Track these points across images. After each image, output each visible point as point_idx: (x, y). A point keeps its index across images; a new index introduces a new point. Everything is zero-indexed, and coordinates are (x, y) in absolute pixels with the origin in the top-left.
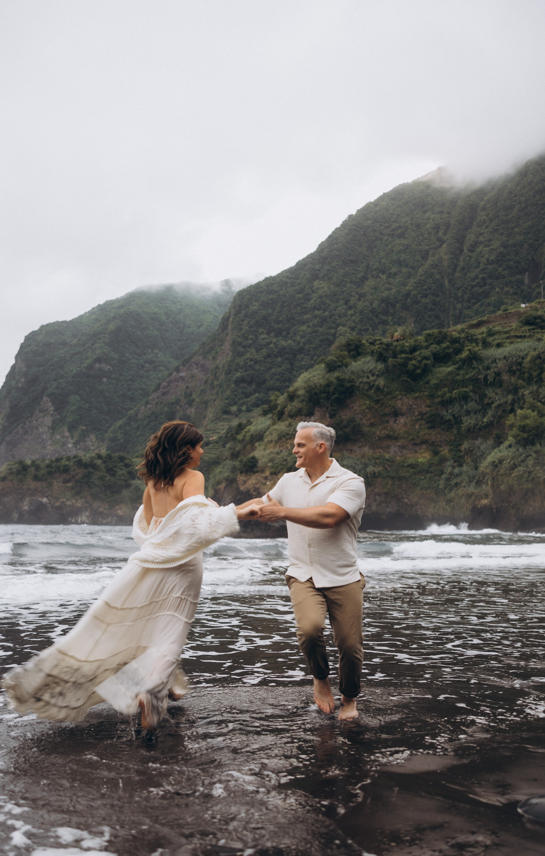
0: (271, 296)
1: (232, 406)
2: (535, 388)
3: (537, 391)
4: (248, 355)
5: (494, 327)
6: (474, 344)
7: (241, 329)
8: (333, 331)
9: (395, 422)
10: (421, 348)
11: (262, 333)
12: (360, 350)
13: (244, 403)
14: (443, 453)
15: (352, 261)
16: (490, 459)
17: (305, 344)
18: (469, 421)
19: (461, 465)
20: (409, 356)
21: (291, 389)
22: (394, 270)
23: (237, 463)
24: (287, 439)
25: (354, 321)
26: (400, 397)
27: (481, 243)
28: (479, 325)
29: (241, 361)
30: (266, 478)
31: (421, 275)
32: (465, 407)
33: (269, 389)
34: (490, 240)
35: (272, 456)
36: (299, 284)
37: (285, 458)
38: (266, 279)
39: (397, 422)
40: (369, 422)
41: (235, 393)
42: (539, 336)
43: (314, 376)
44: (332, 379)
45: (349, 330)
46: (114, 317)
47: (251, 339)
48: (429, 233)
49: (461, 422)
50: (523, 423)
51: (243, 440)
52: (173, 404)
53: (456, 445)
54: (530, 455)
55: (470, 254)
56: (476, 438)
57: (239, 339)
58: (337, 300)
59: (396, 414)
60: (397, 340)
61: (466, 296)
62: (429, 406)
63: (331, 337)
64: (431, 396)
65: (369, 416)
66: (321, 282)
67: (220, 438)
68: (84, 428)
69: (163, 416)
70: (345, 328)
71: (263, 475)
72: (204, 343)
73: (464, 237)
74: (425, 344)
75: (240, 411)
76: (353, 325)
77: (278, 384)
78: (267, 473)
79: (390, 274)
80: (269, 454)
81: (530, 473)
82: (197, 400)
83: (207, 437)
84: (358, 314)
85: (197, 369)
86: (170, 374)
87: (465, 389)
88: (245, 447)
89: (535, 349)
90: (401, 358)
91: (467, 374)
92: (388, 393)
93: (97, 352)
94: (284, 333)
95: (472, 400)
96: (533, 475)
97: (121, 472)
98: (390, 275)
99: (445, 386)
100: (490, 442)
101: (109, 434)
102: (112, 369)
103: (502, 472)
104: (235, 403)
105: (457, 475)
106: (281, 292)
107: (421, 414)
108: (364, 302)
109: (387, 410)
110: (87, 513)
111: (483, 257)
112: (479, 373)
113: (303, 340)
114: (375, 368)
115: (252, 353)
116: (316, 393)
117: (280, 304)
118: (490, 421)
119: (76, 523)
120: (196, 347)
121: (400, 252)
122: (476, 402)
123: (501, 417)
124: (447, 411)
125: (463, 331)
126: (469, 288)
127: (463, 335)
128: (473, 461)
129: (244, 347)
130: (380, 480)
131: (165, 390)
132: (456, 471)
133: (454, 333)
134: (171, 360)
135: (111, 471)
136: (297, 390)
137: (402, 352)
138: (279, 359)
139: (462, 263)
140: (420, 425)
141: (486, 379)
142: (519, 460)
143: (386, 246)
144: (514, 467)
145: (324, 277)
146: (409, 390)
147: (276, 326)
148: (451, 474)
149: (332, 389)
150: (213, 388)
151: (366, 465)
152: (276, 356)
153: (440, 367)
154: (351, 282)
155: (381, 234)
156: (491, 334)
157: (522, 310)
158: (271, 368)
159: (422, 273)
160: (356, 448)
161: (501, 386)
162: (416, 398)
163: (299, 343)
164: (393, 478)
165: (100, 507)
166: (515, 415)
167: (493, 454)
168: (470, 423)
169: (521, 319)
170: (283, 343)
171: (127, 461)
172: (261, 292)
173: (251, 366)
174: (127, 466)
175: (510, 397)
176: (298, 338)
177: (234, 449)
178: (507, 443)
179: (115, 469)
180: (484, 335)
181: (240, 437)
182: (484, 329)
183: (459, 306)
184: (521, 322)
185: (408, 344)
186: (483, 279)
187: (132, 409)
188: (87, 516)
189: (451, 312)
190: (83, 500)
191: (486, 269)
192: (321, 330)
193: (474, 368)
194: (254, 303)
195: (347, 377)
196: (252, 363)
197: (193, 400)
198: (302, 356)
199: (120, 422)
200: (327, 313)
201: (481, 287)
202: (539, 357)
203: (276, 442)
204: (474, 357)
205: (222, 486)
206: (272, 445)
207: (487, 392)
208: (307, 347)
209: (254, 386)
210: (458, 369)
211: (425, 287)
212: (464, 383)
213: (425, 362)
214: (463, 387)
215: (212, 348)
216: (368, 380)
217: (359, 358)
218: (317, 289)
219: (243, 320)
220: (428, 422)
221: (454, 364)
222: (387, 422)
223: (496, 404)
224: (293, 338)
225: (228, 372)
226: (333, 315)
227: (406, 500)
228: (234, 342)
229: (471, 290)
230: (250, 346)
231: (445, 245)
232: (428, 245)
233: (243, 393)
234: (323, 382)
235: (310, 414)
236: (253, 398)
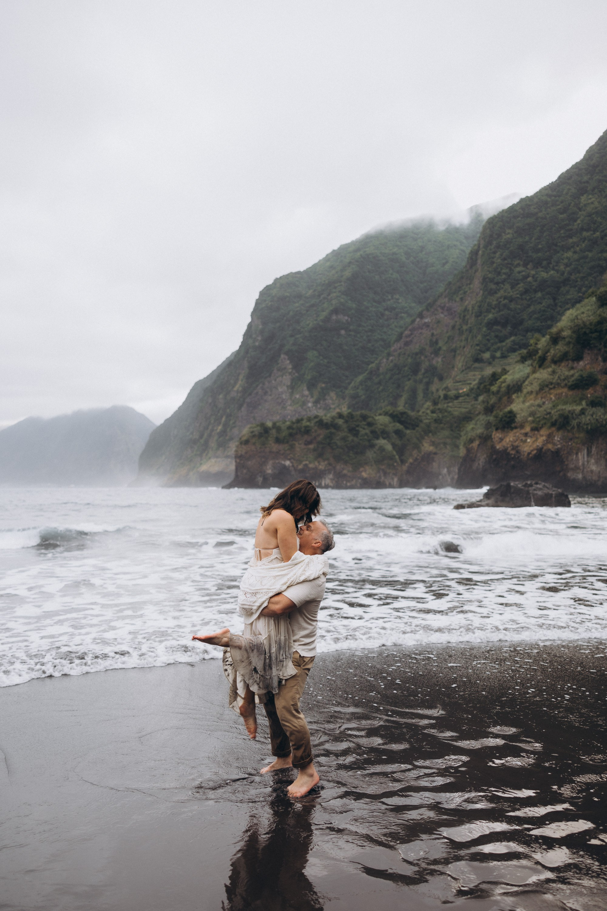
0: (528, 221)
1: (484, 352)
4: (501, 293)
7: (493, 263)
11: (518, 265)
13: (498, 348)
17: (570, 273)
21: (554, 330)
23: (491, 418)
24: (551, 389)
29: (493, 300)
30: (526, 435)
33: (527, 330)
35: (533, 408)
36: (562, 202)
37: (548, 411)
38: (522, 200)
41: (488, 337)
43: (583, 313)
44: (605, 315)
46: (350, 263)
47: (505, 274)
51: (498, 392)
52: (417, 354)
57: (490, 275)
66: (590, 196)
67: (471, 390)
68: (323, 385)
69: (406, 368)
71: (523, 431)
72: (450, 283)
75: (493, 357)
77: (538, 324)
78: (528, 429)
80: (529, 407)
82: (444, 348)
83: (457, 389)
85: (442, 313)
86: (413, 321)
88: (500, 399)
93: (334, 302)
94: (545, 263)
97: (364, 431)
101: (350, 391)
102: (349, 319)
104: (488, 349)
106: (540, 215)
110: (331, 476)
113: (568, 269)
115: (506, 290)
116: (585, 333)
117: (539, 228)
120: (441, 288)
129: (497, 283)
131: (408, 339)
134: (413, 305)
135: (354, 431)
136: (562, 330)
138: (539, 295)
145: (594, 189)
147: (535, 256)
149: (605, 327)
150: (461, 333)
152: (536, 291)
158: (529, 306)
163: (563, 274)
165: (343, 469)
170: (544, 275)
171: (370, 420)
172: (515, 217)
173: (505, 305)
174: (370, 424)
176: (562, 267)
177: (488, 403)
179: (357, 428)
181: (494, 388)
187: (372, 363)
188: (331, 479)
190: (326, 462)
192: (590, 255)
194: (508, 231)
196: (506, 301)
197: (440, 349)
198: (567, 288)
199: (360, 378)
200: (598, 234)
203: (537, 393)
205: (475, 444)
206: (532, 396)
208: (573, 277)
209: (509, 328)
215: (460, 288)
218: (585, 205)
219: (495, 253)
224: (556, 268)
225: (479, 314)
228: (485, 280)
230: (503, 282)
233: (496, 336)
234: (594, 319)
235: (579, 358)
236: (509, 342)
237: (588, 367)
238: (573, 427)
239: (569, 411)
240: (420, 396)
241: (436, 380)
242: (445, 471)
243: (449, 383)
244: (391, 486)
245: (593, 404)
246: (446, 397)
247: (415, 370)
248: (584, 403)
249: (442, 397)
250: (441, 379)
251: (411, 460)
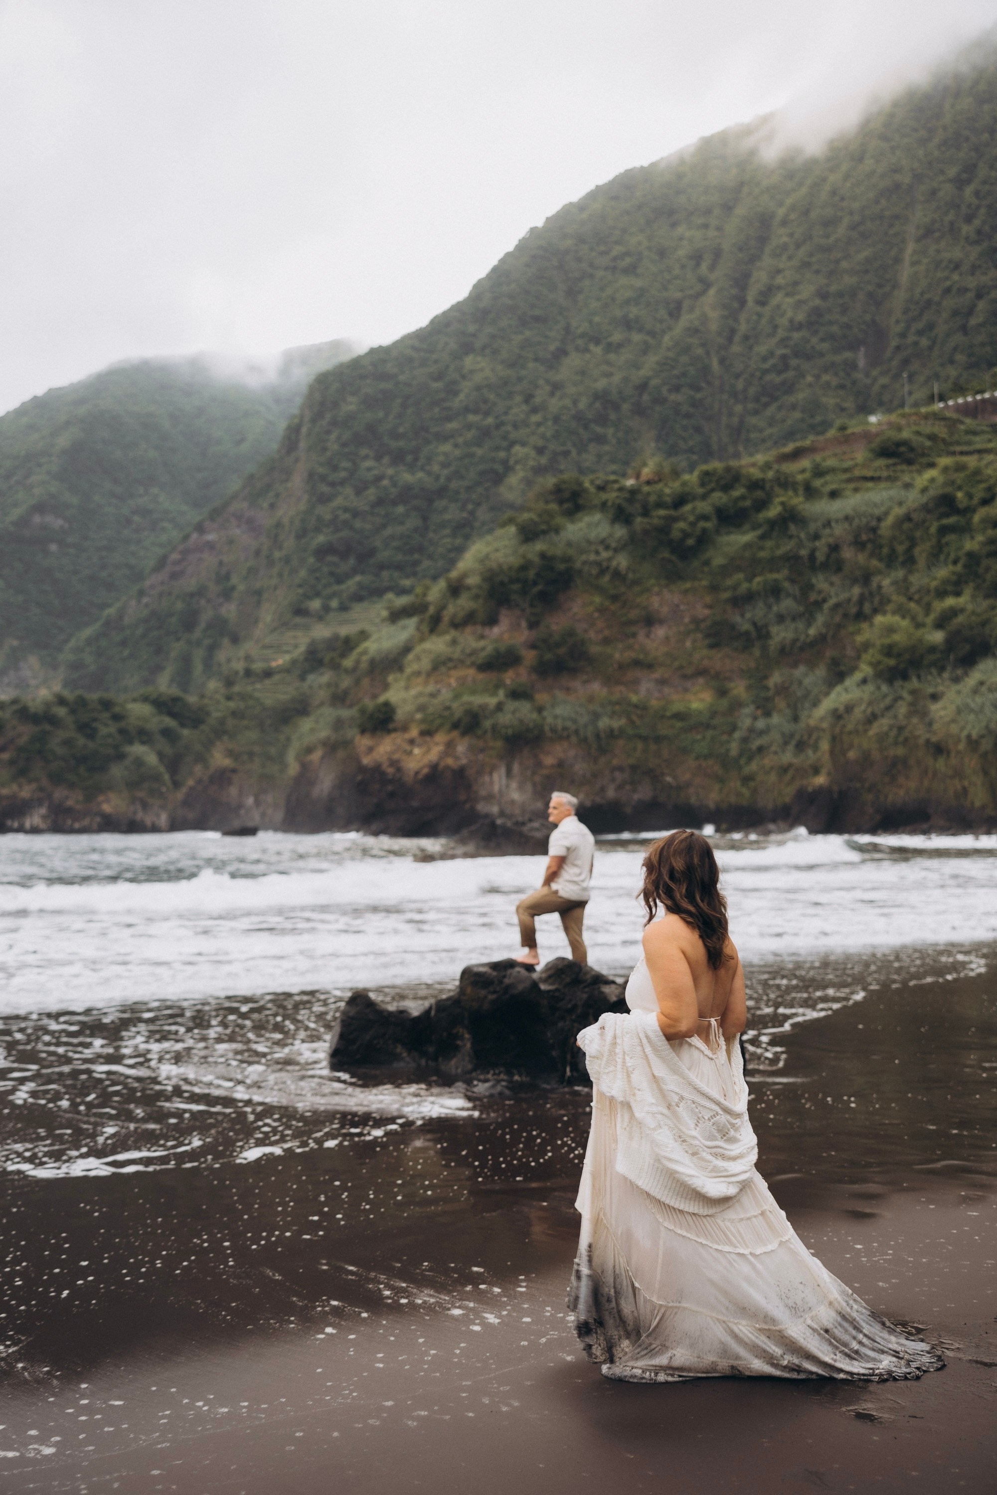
0: (383, 386)
1: (310, 598)
2: (900, 574)
3: (905, 579)
4: (339, 501)
5: (824, 460)
6: (790, 493)
7: (325, 449)
8: (502, 454)
9: (648, 636)
10: (694, 498)
11: (366, 457)
12: (581, 502)
13: (334, 594)
14: (735, 692)
15: (537, 319)
16: (828, 703)
17: (449, 479)
18: (783, 634)
19: (768, 714)
20: (672, 512)
21: (454, 574)
22: (617, 337)
23: (346, 713)
24: (450, 669)
25: (543, 436)
26: (656, 589)
27: (779, 288)
28: (796, 454)
29: (324, 512)
30: (412, 742)
31: (669, 349)
32: (775, 608)
33: (382, 567)
34: (796, 284)
35: (422, 700)
36: (436, 362)
37: (448, 704)
38: (372, 351)
39: (653, 636)
40: (600, 636)
41: (318, 575)
42: (906, 478)
43: (497, 550)
44: (530, 556)
45: (533, 454)
46: (68, 423)
47: (345, 469)
48: (683, 267)
49: (767, 636)
50: (887, 641)
51: (354, 669)
52: (192, 595)
53: (758, 678)
54: (901, 698)
55: (758, 309)
56: (795, 665)
57: (321, 470)
58: (510, 395)
59: (650, 621)
60: (648, 483)
61: (752, 391)
62: (710, 607)
63: (499, 468)
64: (714, 588)
65: (600, 624)
66: (479, 359)
67: (294, 662)
68: (15, 643)
69: (174, 620)
70: (526, 450)
71: (407, 736)
72: (251, 476)
73: (747, 276)
74: (701, 491)
75: (326, 609)
76: (540, 443)
77: (400, 557)
78: (414, 732)
79: (610, 345)
80: (416, 697)
81: (901, 729)
82: (241, 587)
83: (267, 660)
84: (550, 423)
85: (239, 526)
86: (186, 538)
87: (775, 576)
88: (358, 682)
89: (900, 504)
90: (659, 517)
91: (778, 546)
92: (636, 582)
93: (37, 491)
94: (409, 458)
95: (788, 595)
96: (906, 733)
97: (107, 729)
98: (611, 348)
99: (739, 569)
100: (821, 672)
101: (67, 655)
102: (66, 525)
103: (850, 727)
104: (317, 595)
105: (762, 733)
106: (402, 378)
107: (696, 621)
108: (561, 398)
109: (634, 614)
110: (43, 811)
111: (782, 316)
112: (800, 545)
113: (446, 472)
114: (611, 535)
115: (346, 497)
116: (502, 583)
117: (399, 401)
118: (821, 634)
119: (21, 830)
120: (235, 484)
121: (627, 302)
122: (795, 598)
123: (839, 626)
124: (742, 616)
125: (767, 466)
126: (758, 374)
127: (770, 474)
128: (789, 706)
129: (333, 484)
130: (621, 742)
131: (177, 568)
132: (761, 724)
133: (752, 470)
134: (184, 508)
135: (87, 729)
136: (464, 576)
137: (659, 505)
138: (400, 509)
139: (743, 328)
140: (694, 641)
141: (812, 557)
142: (882, 706)
143: (602, 289)
144: (872, 718)
145: (484, 348)
146: (672, 576)
147: (394, 444)
148: (751, 730)
149: (531, 574)
150: (271, 563)
151: (596, 716)
152: (395, 503)
153: (729, 533)
154: (536, 360)
155: (591, 265)
156: (819, 472)
157: (874, 430)
158: (384, 526)
159: (671, 344)
160: (576, 684)
161: (839, 569)
162: (686, 592)
163: (438, 477)
164: (644, 739)
165: (67, 798)
166: (872, 625)
167: (833, 695)
168: (784, 638)
169: (873, 445)
170: (407, 477)
171: (117, 709)
172: (363, 377)
173: (345, 523)
174: (117, 718)
175: (856, 591)
176: (436, 468)
177: (337, 686)
178: (858, 676)
179: (94, 725)
180: (807, 475)
181: (348, 663)
182: (805, 463)
183: (739, 408)
184: (872, 451)
185: (670, 489)
186: (784, 357)
187: (109, 606)
188: (44, 817)
189: (724, 420)
190: (34, 786)
191: (788, 338)
192: (479, 452)
193: (791, 537)
194: (351, 399)
195: (559, 552)
196: (347, 516)
197: (233, 588)
198: (444, 502)
199: (88, 632)
200: (490, 420)
201: (779, 373)
202: (908, 518)
203: (429, 675)
204: (791, 517)
205: (316, 756)
206: (420, 680)
207: (814, 581)
208: (453, 485)
209: (352, 561)
210: (762, 537)
211: (675, 372)
212: (773, 564)
213: (702, 524)
214: (771, 571)
215: (268, 487)
216: (598, 558)
217: (579, 515)
218: (472, 372)
219: (328, 432)
220: (707, 636)
221: (754, 528)
222: (634, 635)
223: (832, 601)
224: (427, 468)
225: (302, 534)
226: (502, 424)
227: (669, 779)
228: (311, 475)
229: (761, 378)
230: (342, 483)
231: (712, 292)
232: (681, 291)
233: (332, 574)
234: (514, 561)
235: (492, 621)
236: (352, 584)
237: (506, 636)
238: (486, 732)
239: (480, 706)
240: (198, 668)
241: (226, 641)
242: (250, 801)
243: (249, 647)
244: (155, 829)
245: (516, 694)
246: (248, 673)
247: (189, 622)
248: (501, 693)
249: (242, 673)
250: (235, 640)
251: (191, 782)
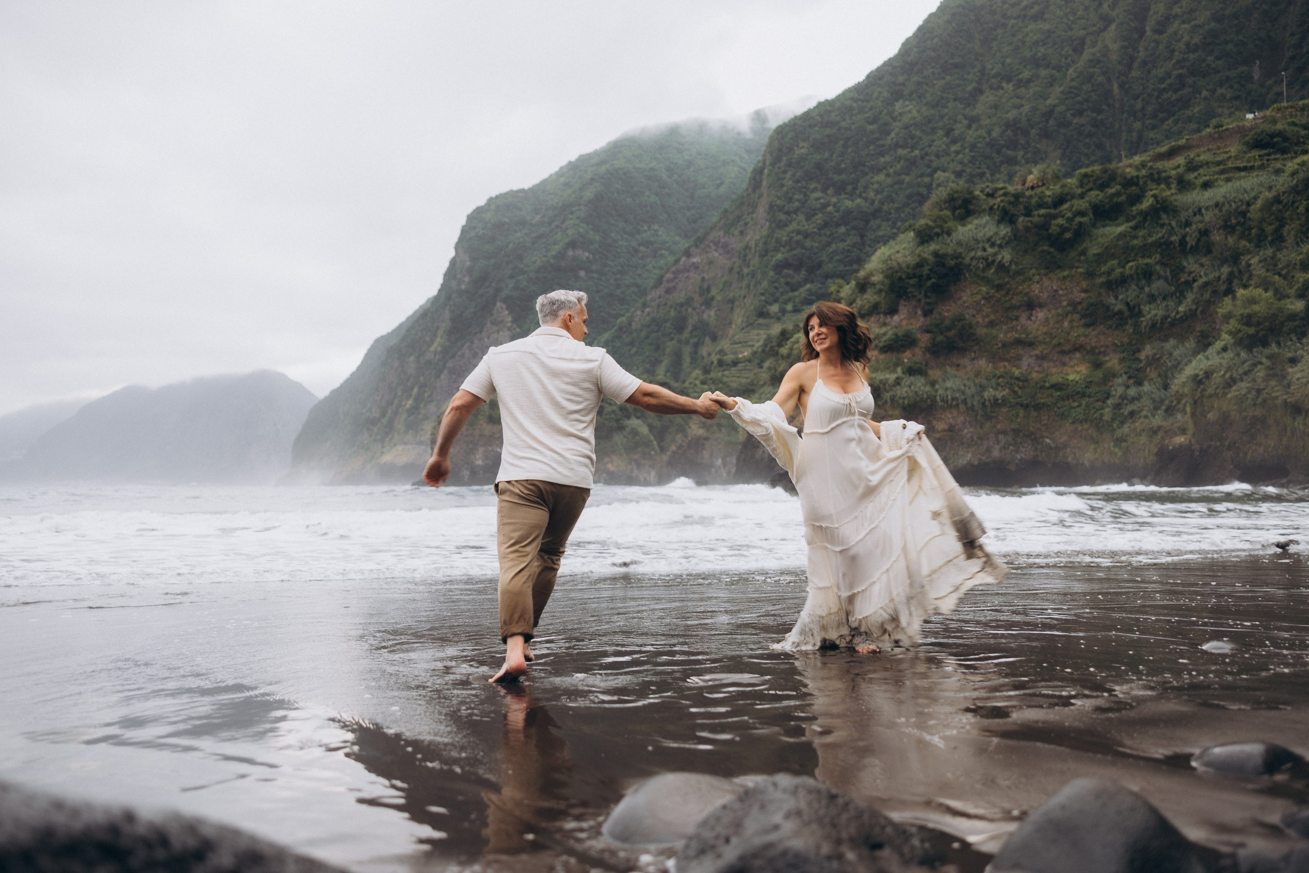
0: (828, 131)
1: (771, 304)
2: (1269, 252)
3: (1274, 257)
4: (793, 226)
5: (1198, 156)
6: (1163, 186)
7: (783, 185)
8: (927, 180)
9: (1029, 318)
10: (1073, 197)
11: (815, 189)
12: (971, 207)
13: (789, 300)
14: (1109, 364)
15: (956, 66)
16: (1189, 371)
17: (882, 203)
18: (1153, 312)
19: (1139, 383)
20: (1053, 211)
21: (862, 274)
22: (1026, 74)
25: (961, 163)
26: (1037, 278)
27: (1176, 17)
28: (1172, 153)
29: (782, 235)
31: (1073, 80)
32: (1147, 289)
34: (1192, 11)
36: (871, 109)
38: (820, 104)
39: (1033, 318)
40: (987, 320)
41: (776, 284)
42: (1278, 165)
43: (898, 252)
44: (926, 255)
45: (953, 177)
46: (592, 179)
47: (798, 200)
48: (1086, 8)
49: (1140, 314)
50: (1248, 311)
51: (789, 355)
52: (682, 305)
53: (1131, 351)
54: (1261, 363)
55: (1156, 37)
56: (1166, 339)
57: (778, 202)
58: (934, 130)
59: (1031, 305)
60: (1032, 188)
61: (1150, 108)
62: (1085, 291)
63: (924, 191)
64: (1090, 275)
65: (986, 310)
66: (907, 103)
67: (754, 353)
69: (668, 324)
70: (947, 174)
72: (726, 211)
73: (1147, 10)
74: (1080, 191)
75: (783, 311)
76: (959, 168)
77: (841, 268)
79: (1020, 81)
81: (1259, 391)
82: (719, 298)
83: (735, 353)
84: (967, 151)
85: (716, 250)
86: (677, 261)
87: (1148, 261)
89: (1270, 188)
90: (1039, 216)
91: (1150, 235)
92: (1018, 273)
93: (570, 232)
94: (849, 188)
95: (1160, 277)
96: (1264, 395)
98: (1020, 84)
99: (1113, 257)
100: (1191, 344)
102: (591, 256)
103: (1210, 391)
104: (776, 301)
105: (1133, 399)
106: (843, 124)
107: (1074, 304)
108: (977, 130)
109: (1016, 300)
111: (1179, 40)
112: (1172, 232)
113: (879, 196)
114: (996, 233)
115: (799, 223)
116: (900, 278)
117: (842, 142)
118: (1190, 310)
120: (714, 217)
121: (1036, 43)
122: (1166, 280)
123: (1209, 303)
124: (1116, 298)
125: (1143, 165)
126: (1156, 94)
127: (1144, 172)
128: (1160, 375)
129: (788, 213)
130: (1005, 410)
131: (671, 285)
132: (1132, 392)
133: (1128, 170)
134: (677, 238)
136: (871, 274)
137: (1040, 206)
138: (842, 229)
139: (1142, 54)
140: (1071, 321)
141: (1183, 242)
142: (1241, 371)
143: (1014, 35)
144: (1231, 383)
145: (912, 93)
146: (1051, 266)
147: (837, 178)
148: (1123, 397)
149: (926, 270)
150: (741, 278)
151: (983, 388)
152: (838, 225)
153: (1104, 226)
154: (955, 100)
155: (1004, 16)
156: (1192, 167)
157: (1248, 124)
158: (829, 244)
159: (1074, 75)
160: (965, 361)
161: (1209, 252)
162: (1064, 278)
163: (872, 202)
164: (1026, 407)
166: (1234, 298)
167: (1194, 363)
168: (1156, 315)
169: (1247, 139)
170: (848, 204)
172: (810, 126)
173: (798, 242)
175: (1225, 270)
176: (871, 194)
177: (776, 370)
178: (1219, 344)
180: (1181, 170)
181: (784, 351)
182: (1180, 160)
183: (1137, 125)
184: (1247, 143)
185: (1048, 193)
186: (1180, 76)
187: (623, 316)
189: (1124, 136)
191: (1184, 60)
192: (907, 179)
193: (1163, 225)
194: (801, 144)
195: (950, 251)
196: (800, 237)
197: (713, 298)
198: (878, 222)
200: (916, 152)
201: (1176, 91)
202: (1277, 200)
204: (1163, 207)
207: (1185, 264)
208: (885, 207)
209: (803, 273)
210: (1135, 228)
211: (1079, 99)
212: (1145, 251)
213: (1078, 219)
214: (1143, 257)
215: (739, 217)
216: (985, 254)
217: (969, 219)
218: (901, 114)
219: (785, 172)
220: (1083, 316)
221: (1128, 221)
222: (1017, 318)
223: (1201, 281)
224: (864, 195)
225: (764, 254)
226: (927, 154)
227: (1048, 441)
228: (771, 207)
229: (1158, 97)
230: (796, 211)
231: (1113, 27)
232: (1084, 29)
233: (787, 284)
234: (911, 260)
235: (893, 311)
236: (803, 291)
237: (904, 323)
238: (886, 402)
239: (881, 381)
240: (687, 360)
241: (707, 340)
242: (719, 462)
243: (725, 344)
244: (646, 484)
245: (911, 371)
246: (721, 363)
247: (680, 327)
248: (899, 370)
249: (715, 362)
250: (714, 339)
251: (673, 448)
